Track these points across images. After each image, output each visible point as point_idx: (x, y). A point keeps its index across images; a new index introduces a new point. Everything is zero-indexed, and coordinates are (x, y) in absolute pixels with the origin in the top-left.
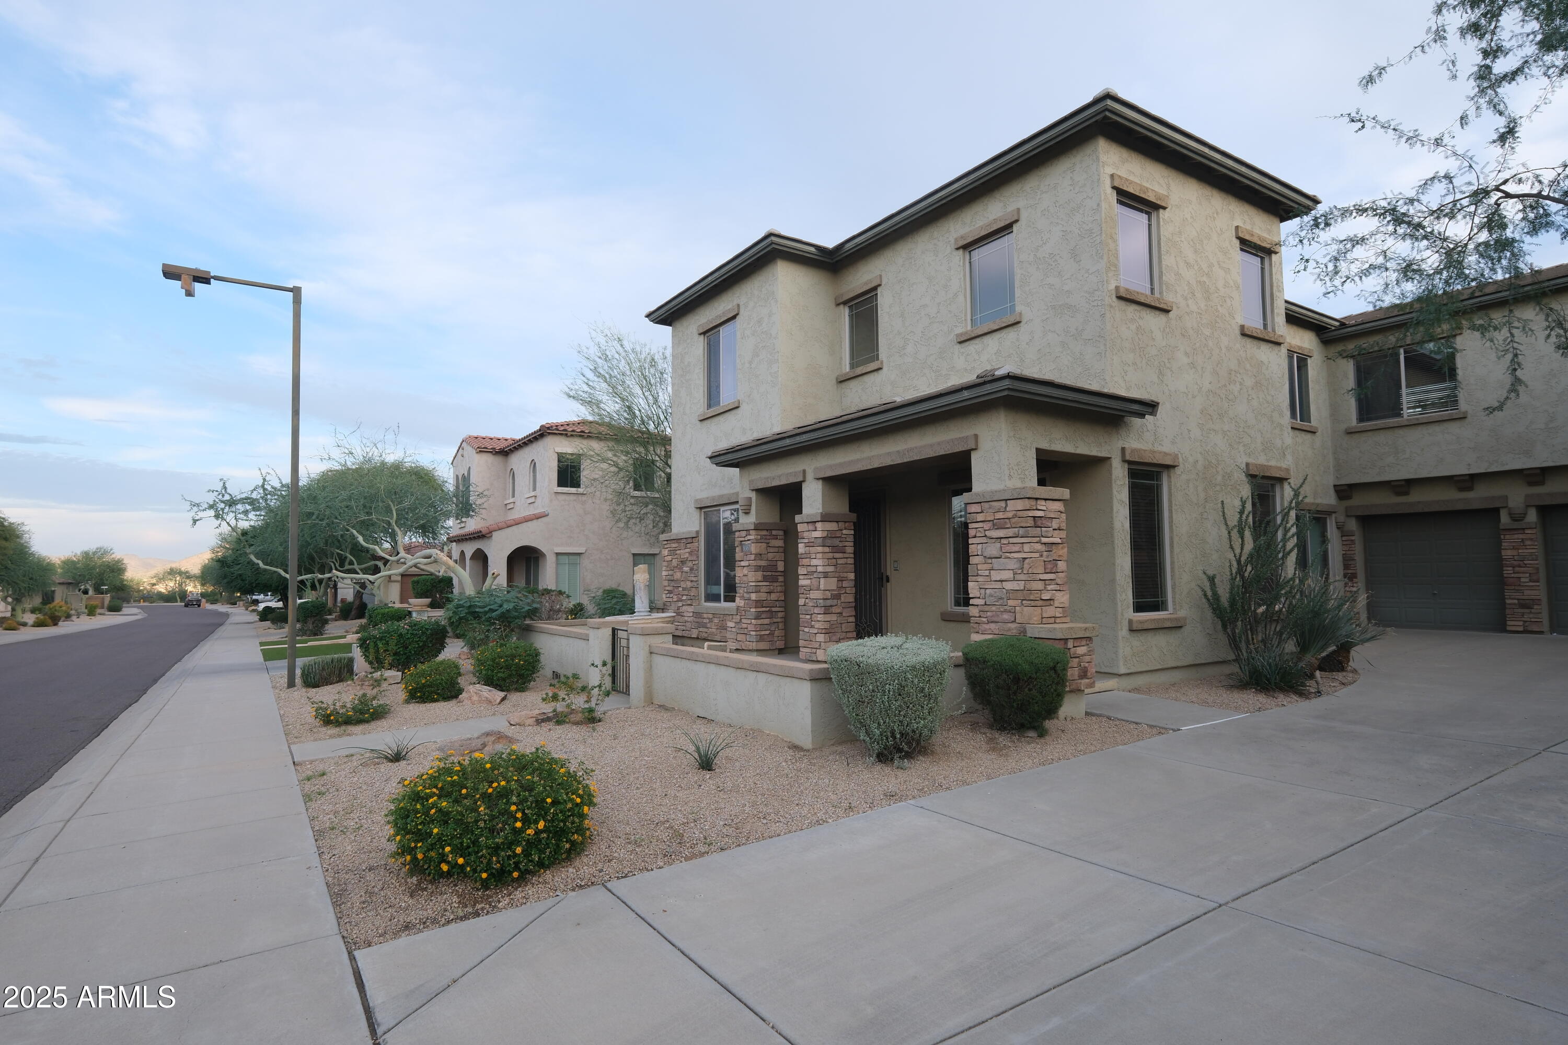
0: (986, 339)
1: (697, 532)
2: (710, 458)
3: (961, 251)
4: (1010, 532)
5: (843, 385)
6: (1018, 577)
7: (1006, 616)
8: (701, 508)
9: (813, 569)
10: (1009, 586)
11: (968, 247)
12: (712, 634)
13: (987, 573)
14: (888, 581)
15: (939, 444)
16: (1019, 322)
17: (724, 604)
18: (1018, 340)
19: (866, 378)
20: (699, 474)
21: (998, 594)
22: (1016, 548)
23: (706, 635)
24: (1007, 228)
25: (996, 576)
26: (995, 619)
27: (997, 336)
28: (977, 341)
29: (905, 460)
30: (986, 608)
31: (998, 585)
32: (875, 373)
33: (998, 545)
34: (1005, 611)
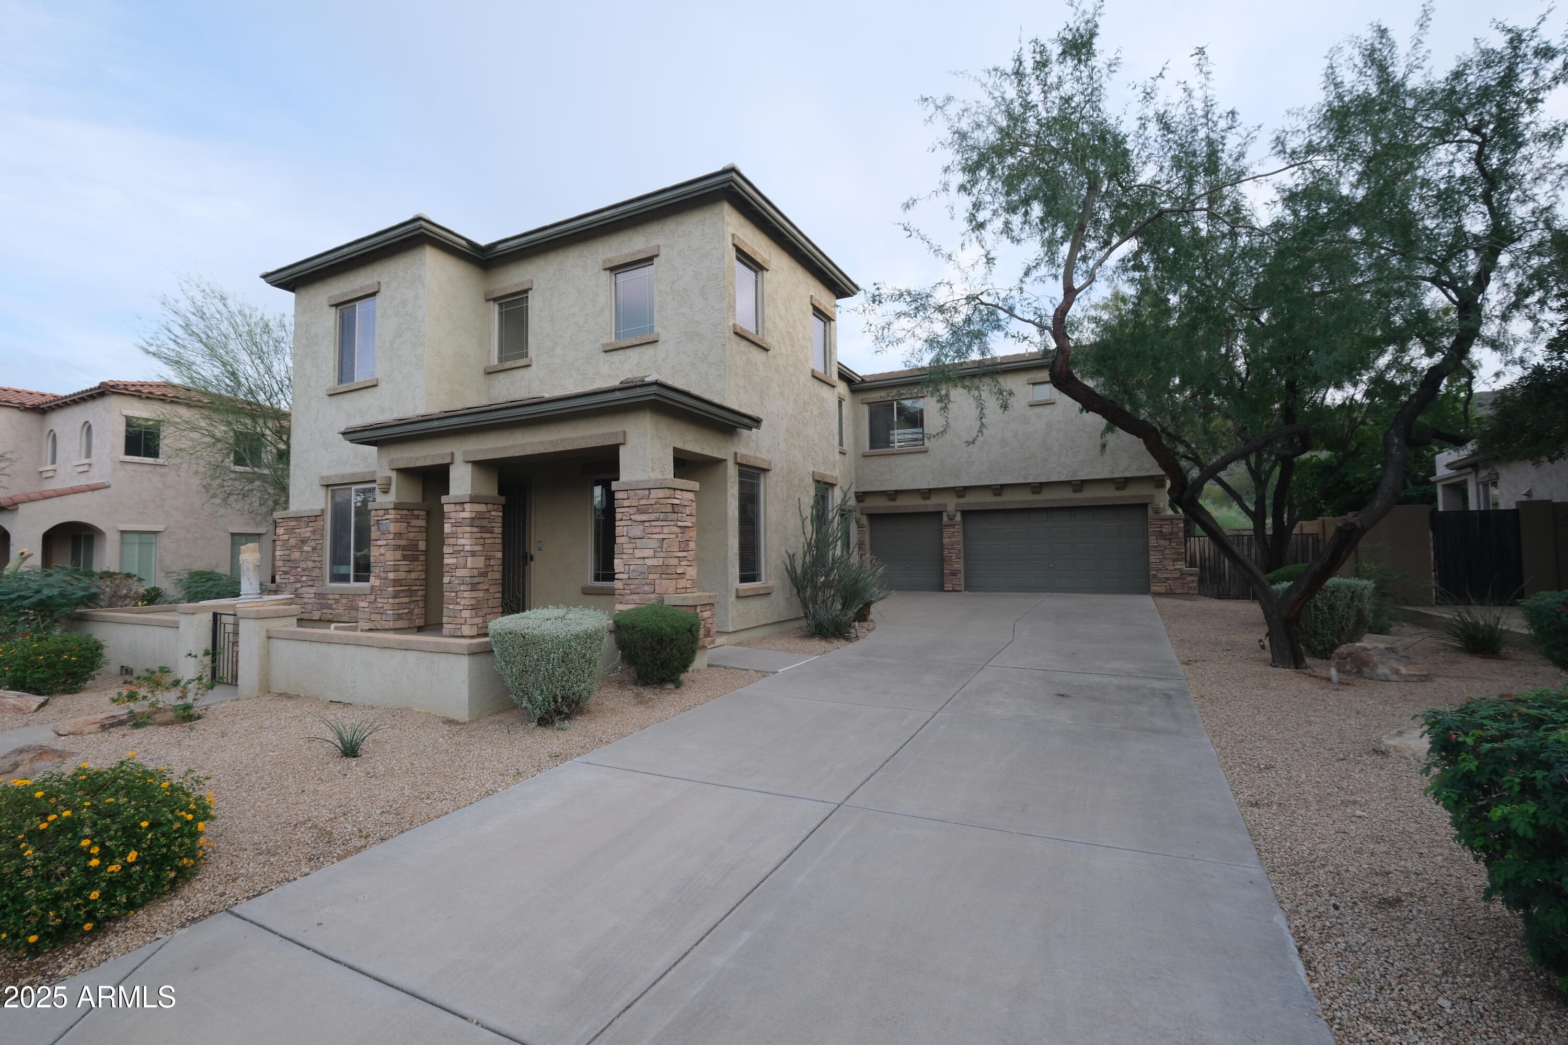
0: (628, 351)
1: (323, 511)
2: (343, 434)
3: (608, 272)
4: (652, 517)
5: (492, 376)
6: (658, 555)
7: (646, 588)
8: (327, 486)
9: (460, 548)
10: (650, 562)
11: (615, 269)
12: (339, 615)
13: (631, 551)
14: (532, 559)
15: (590, 437)
16: (656, 341)
17: (353, 584)
18: (655, 356)
19: (514, 372)
20: (326, 449)
21: (641, 569)
22: (657, 530)
23: (331, 617)
24: (648, 261)
25: (638, 554)
26: (638, 591)
27: (637, 350)
28: (620, 352)
29: (558, 450)
30: (630, 582)
31: (641, 562)
32: (524, 369)
33: (641, 527)
34: (646, 584)
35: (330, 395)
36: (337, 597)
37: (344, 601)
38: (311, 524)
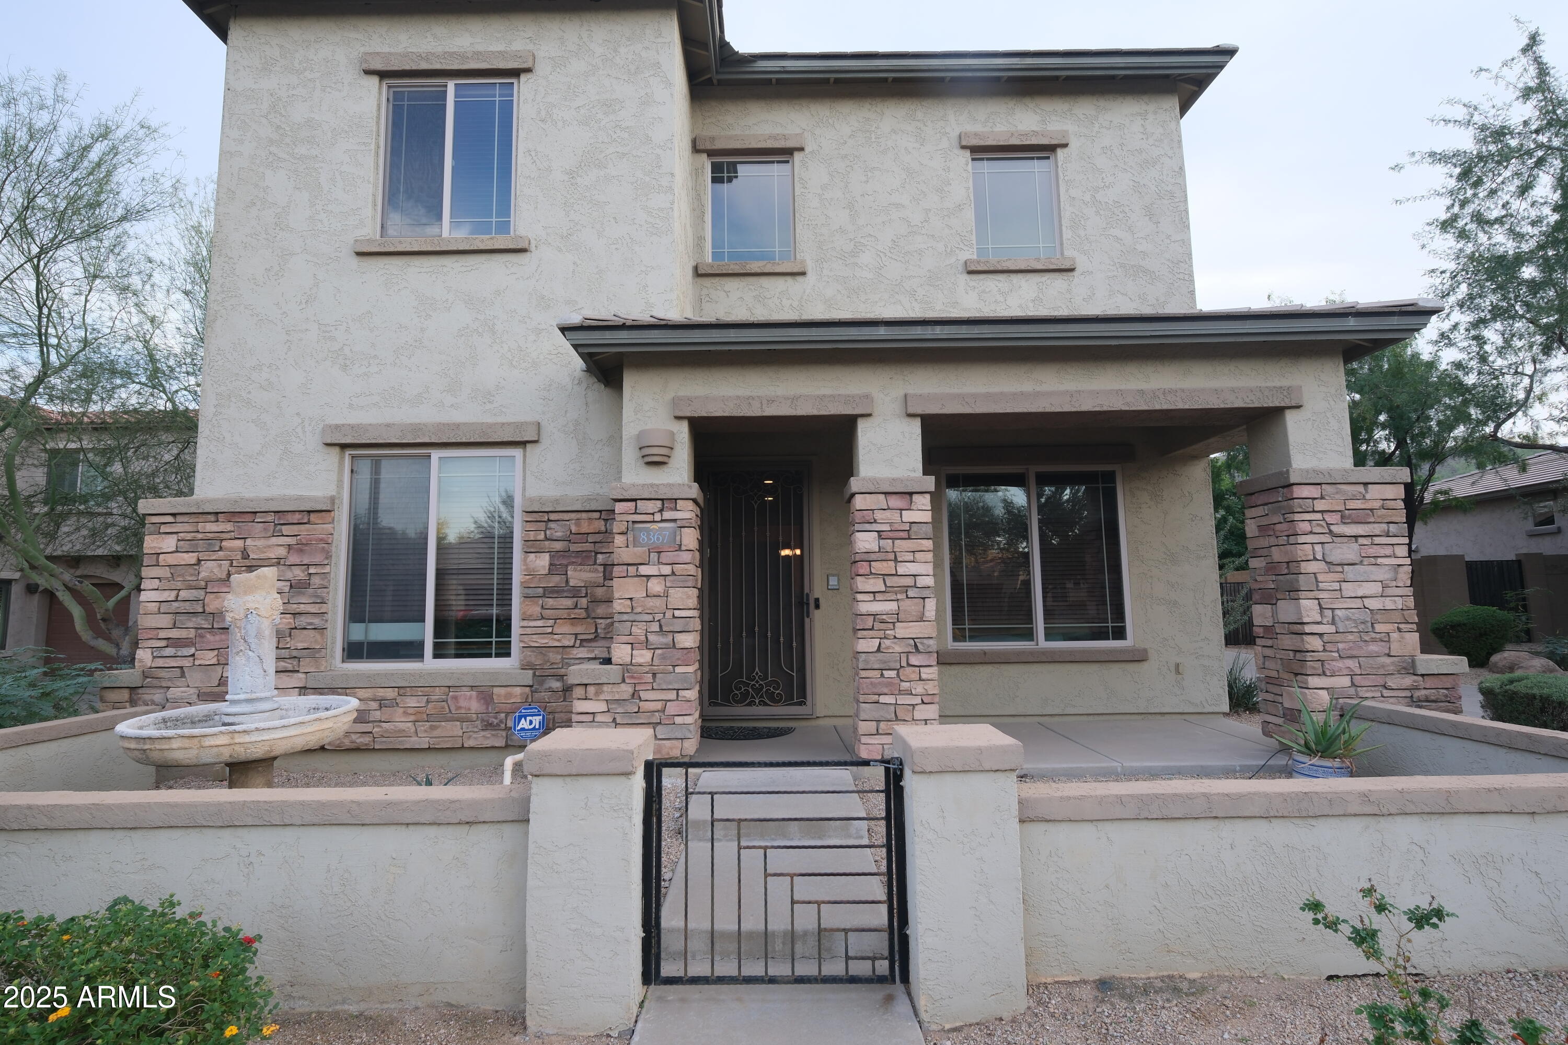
1: (332, 500)
3: (967, 153)
4: (1377, 529)
5: (707, 282)
6: (1389, 591)
7: (1373, 648)
8: (344, 447)
10: (1373, 604)
11: (980, 152)
13: (1336, 586)
14: (817, 606)
16: (1072, 270)
17: (429, 663)
21: (1357, 615)
22: (1388, 551)
24: (1046, 150)
25: (1349, 589)
26: (1355, 653)
30: (1338, 637)
31: (1358, 603)
33: (1355, 546)
34: (1374, 640)
35: (360, 254)
36: (390, 694)
37: (412, 702)
38: (286, 530)
